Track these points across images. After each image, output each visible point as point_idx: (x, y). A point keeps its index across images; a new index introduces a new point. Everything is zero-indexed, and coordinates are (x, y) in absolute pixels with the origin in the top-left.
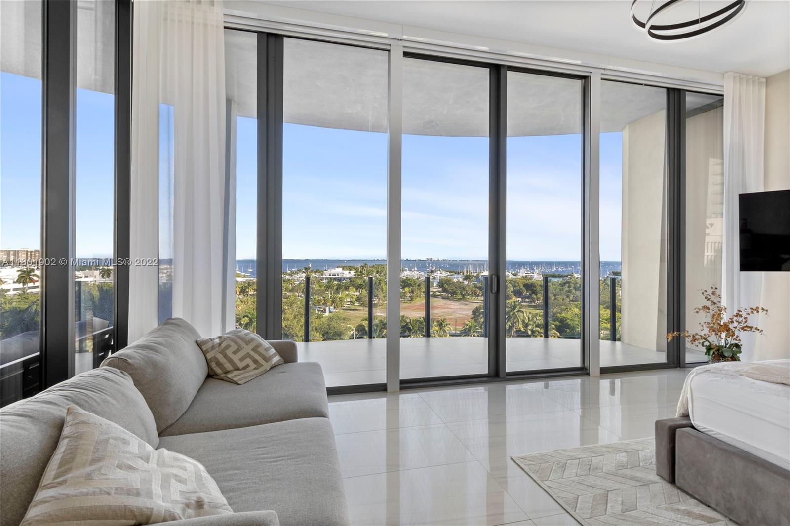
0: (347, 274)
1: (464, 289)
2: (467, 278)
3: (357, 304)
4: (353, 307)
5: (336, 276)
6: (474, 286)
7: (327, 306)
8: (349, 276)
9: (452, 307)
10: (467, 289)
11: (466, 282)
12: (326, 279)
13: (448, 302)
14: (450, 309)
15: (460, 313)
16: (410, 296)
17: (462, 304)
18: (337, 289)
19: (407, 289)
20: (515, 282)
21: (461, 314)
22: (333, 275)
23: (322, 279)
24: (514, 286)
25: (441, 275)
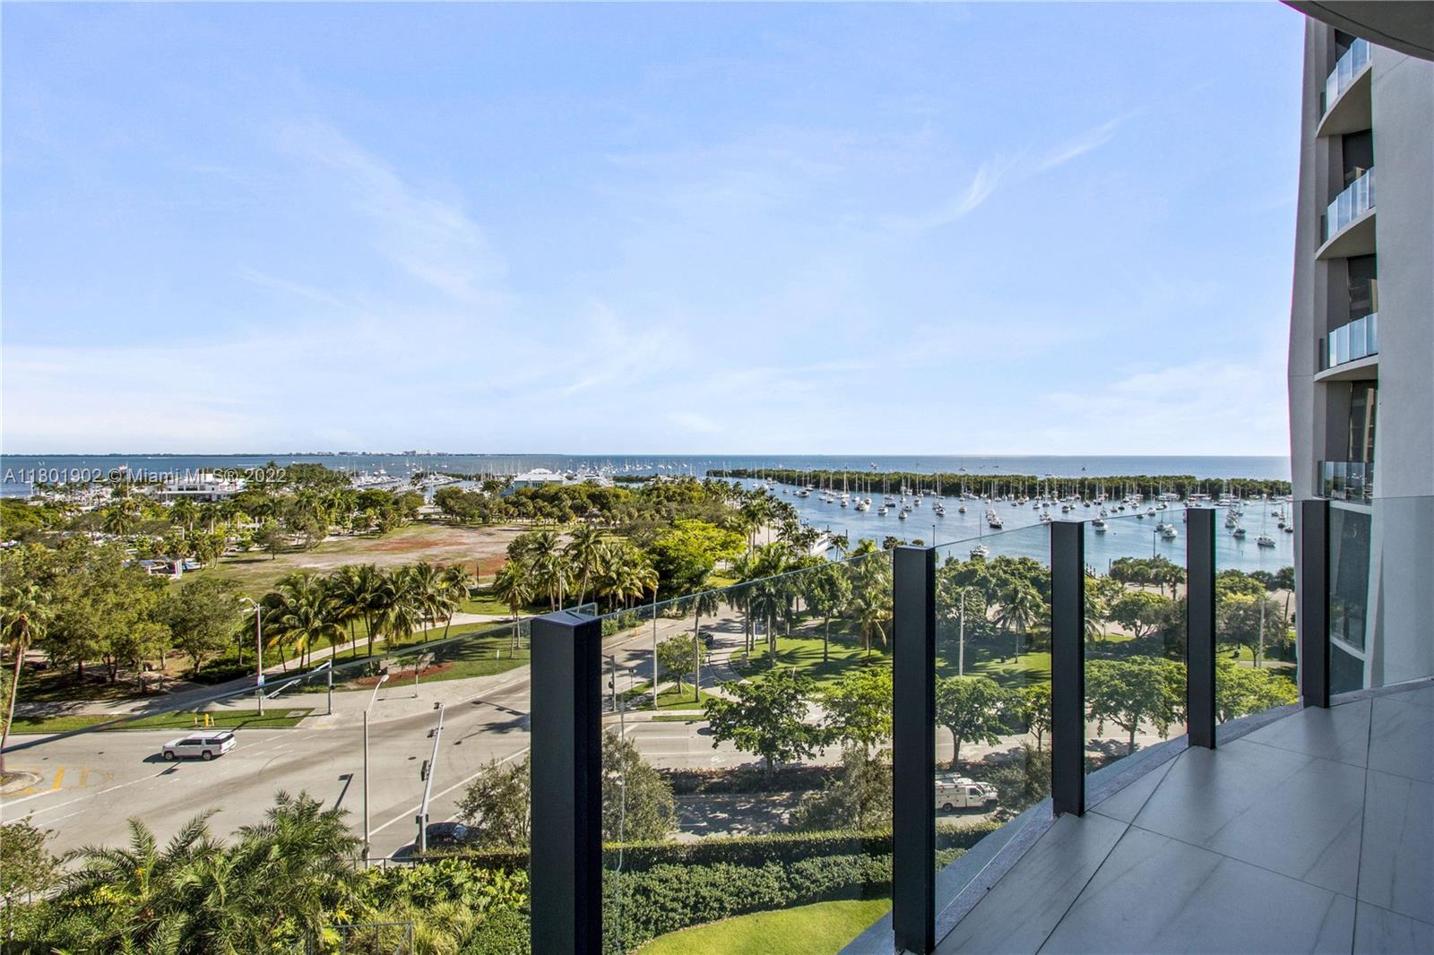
0: (225, 486)
1: (485, 506)
2: (489, 486)
3: (255, 548)
4: (246, 556)
5: (196, 489)
6: (502, 500)
7: (176, 558)
8: (232, 490)
9: (464, 541)
10: (491, 506)
11: (487, 494)
12: (172, 497)
13: (457, 532)
14: (461, 544)
15: (480, 550)
16: (377, 525)
17: (483, 534)
18: (202, 519)
19: (370, 511)
20: (574, 491)
21: (483, 552)
22: (187, 489)
23: (162, 498)
24: (573, 498)
25: (436, 482)
